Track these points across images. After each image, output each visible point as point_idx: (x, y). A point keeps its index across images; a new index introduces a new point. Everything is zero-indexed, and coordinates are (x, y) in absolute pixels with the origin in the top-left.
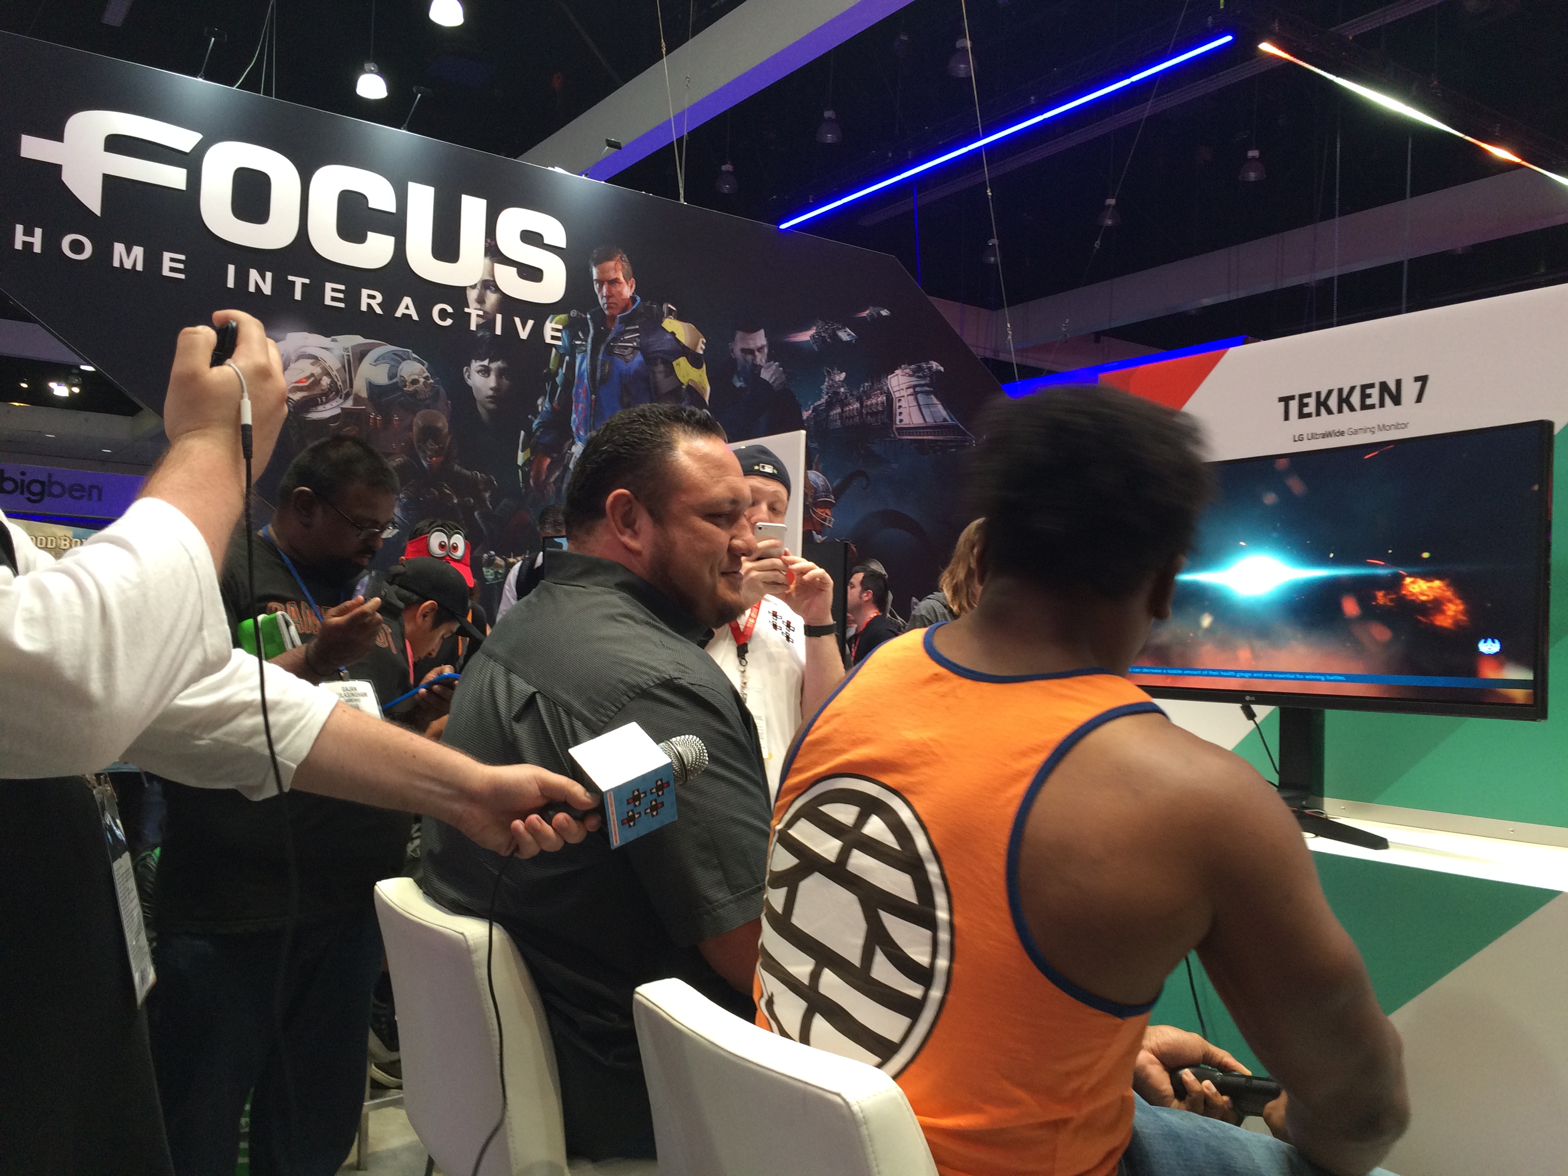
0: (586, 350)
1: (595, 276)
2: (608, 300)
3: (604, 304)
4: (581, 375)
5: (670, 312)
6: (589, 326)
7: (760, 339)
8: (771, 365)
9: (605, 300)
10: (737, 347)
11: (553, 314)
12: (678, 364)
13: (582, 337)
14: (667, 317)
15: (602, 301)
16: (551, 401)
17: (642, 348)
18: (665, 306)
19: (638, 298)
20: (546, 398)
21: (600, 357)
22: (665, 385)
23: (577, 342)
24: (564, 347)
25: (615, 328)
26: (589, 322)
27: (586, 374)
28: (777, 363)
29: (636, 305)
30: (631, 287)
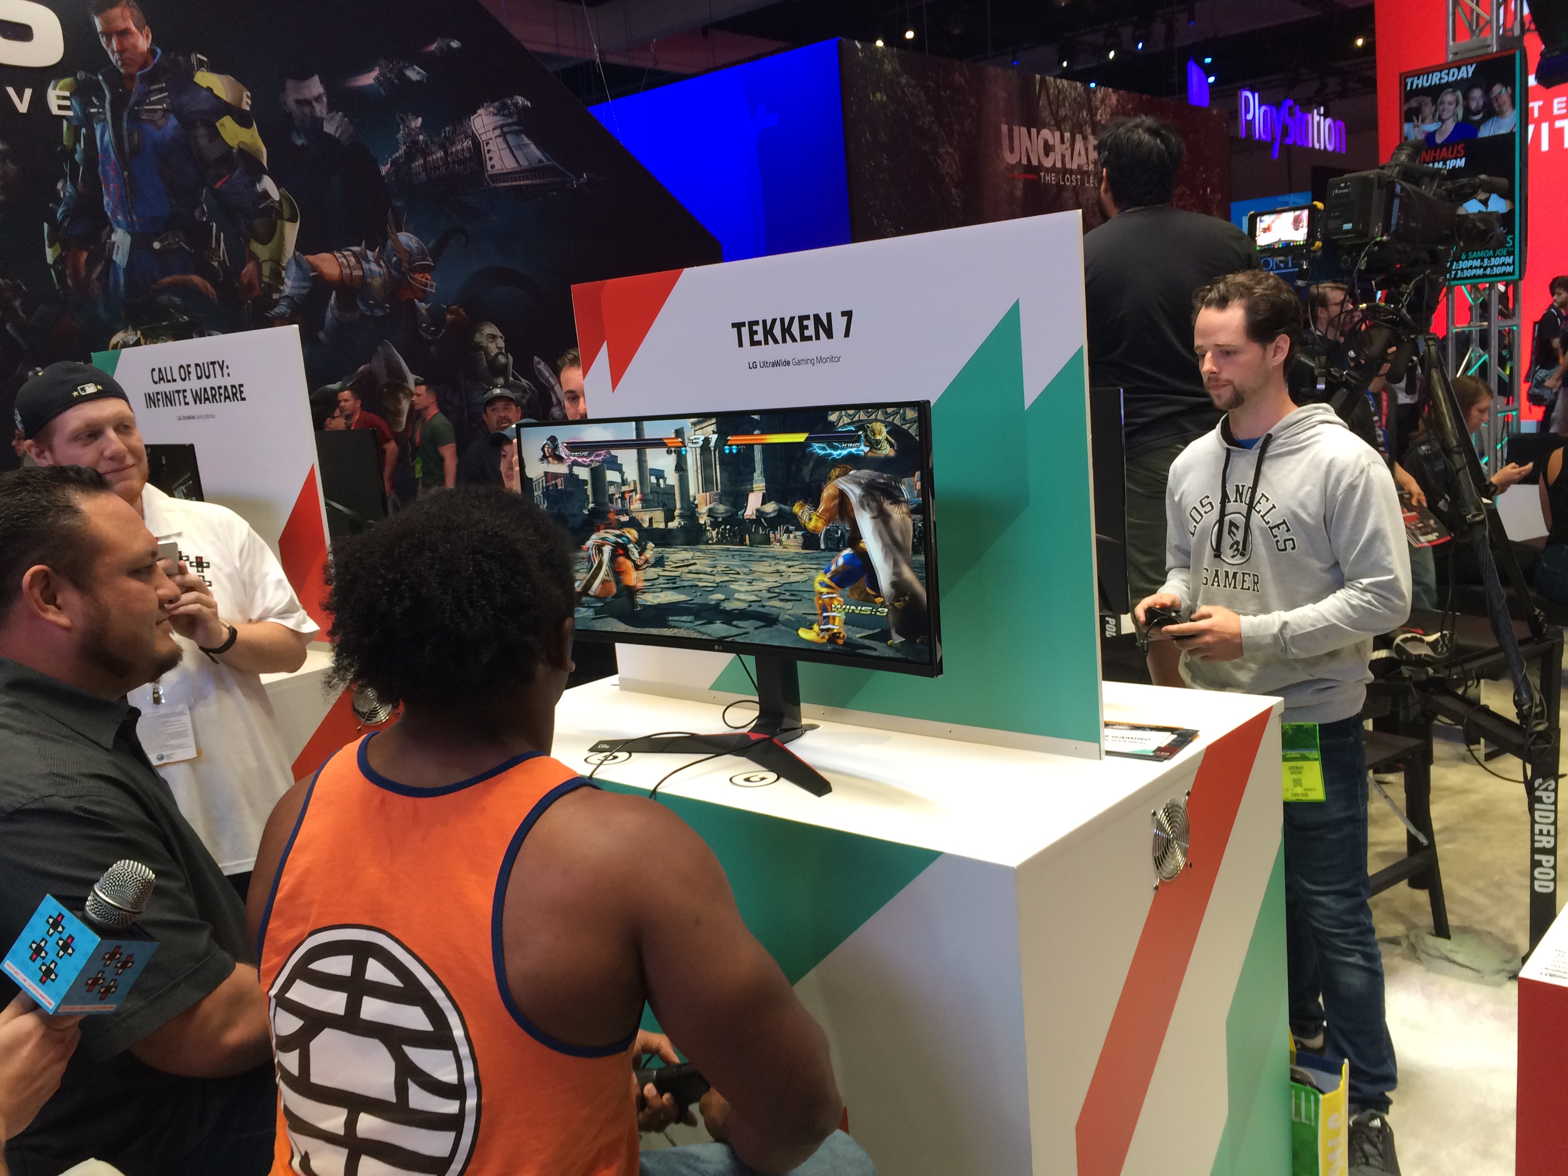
0: (105, 119)
1: (99, 28)
2: (121, 55)
3: (117, 63)
4: (105, 150)
5: (201, 64)
6: (104, 91)
7: (315, 87)
8: (333, 118)
9: (117, 56)
10: (291, 98)
11: (54, 79)
12: (222, 125)
13: (98, 104)
14: (198, 70)
15: (114, 58)
16: (74, 182)
17: (174, 110)
18: (193, 57)
19: (159, 51)
20: (66, 182)
21: (125, 125)
22: (212, 152)
23: (93, 110)
24: (76, 117)
25: (137, 88)
26: (104, 86)
27: (111, 148)
28: (340, 113)
29: (156, 59)
30: (147, 37)
